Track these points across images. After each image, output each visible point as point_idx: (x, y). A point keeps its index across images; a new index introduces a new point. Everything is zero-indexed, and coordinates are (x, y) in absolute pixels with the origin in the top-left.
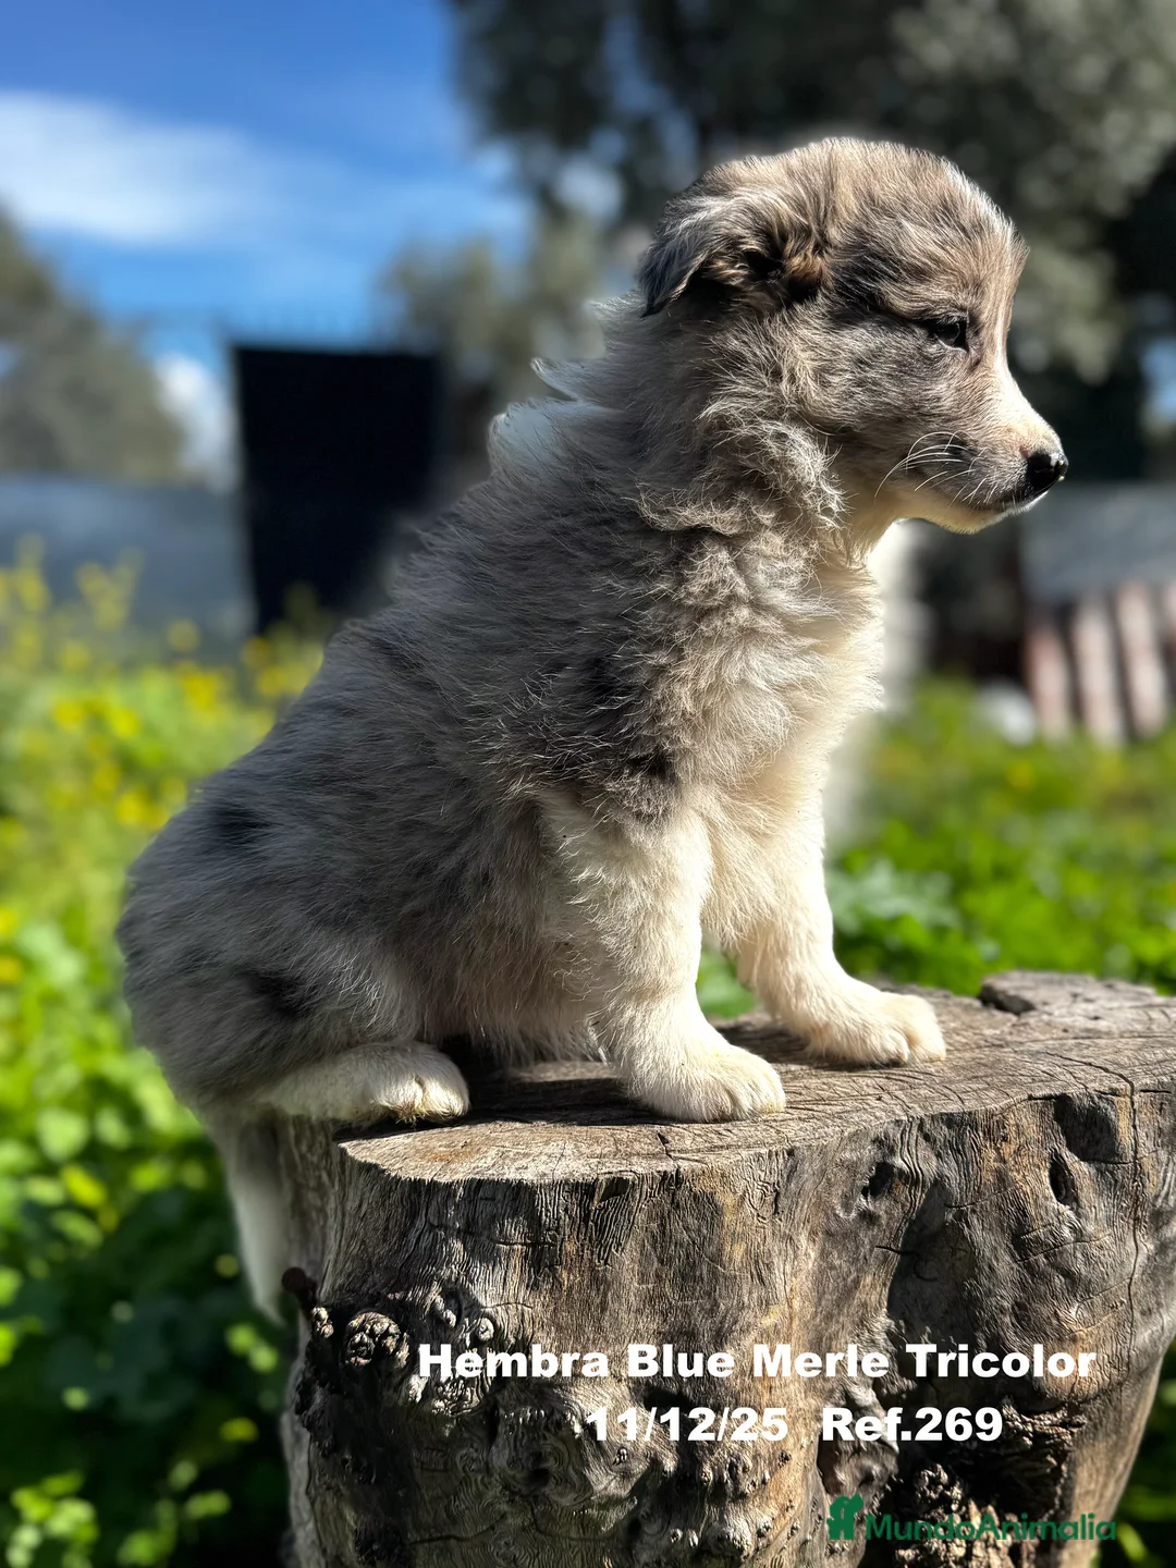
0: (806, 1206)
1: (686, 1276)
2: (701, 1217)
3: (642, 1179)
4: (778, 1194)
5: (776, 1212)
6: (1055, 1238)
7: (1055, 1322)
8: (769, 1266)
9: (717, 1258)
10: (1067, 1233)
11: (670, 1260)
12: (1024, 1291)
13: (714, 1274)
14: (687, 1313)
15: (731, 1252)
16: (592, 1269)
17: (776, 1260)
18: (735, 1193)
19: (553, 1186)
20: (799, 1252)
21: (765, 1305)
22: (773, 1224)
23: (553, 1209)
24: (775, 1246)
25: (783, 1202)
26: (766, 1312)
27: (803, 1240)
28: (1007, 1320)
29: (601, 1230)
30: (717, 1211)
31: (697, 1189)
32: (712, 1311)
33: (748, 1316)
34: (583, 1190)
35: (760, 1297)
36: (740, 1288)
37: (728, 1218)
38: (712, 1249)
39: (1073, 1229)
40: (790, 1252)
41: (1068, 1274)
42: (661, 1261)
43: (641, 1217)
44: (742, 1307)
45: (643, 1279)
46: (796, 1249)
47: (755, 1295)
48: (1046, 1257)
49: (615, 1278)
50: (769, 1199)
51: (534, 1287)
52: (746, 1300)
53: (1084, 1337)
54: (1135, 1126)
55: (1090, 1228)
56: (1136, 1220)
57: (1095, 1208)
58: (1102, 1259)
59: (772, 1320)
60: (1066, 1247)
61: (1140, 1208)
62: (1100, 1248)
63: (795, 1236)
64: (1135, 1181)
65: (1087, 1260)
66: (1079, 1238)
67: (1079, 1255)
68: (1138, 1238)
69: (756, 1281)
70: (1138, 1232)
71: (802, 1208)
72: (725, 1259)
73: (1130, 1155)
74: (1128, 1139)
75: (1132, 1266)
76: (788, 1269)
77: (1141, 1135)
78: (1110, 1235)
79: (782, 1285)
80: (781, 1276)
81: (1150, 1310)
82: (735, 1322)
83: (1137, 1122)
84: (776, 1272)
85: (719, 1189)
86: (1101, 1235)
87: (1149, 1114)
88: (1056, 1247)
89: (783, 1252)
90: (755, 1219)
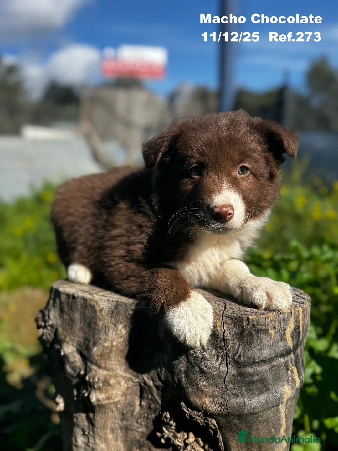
0: (121, 318)
1: (89, 325)
2: (92, 311)
3: (78, 297)
4: (113, 312)
5: (112, 317)
6: (196, 355)
7: (196, 382)
8: (108, 330)
9: (95, 323)
10: (200, 355)
11: (86, 320)
12: (188, 368)
14: (89, 335)
15: (99, 323)
16: (70, 316)
17: (110, 329)
18: (100, 307)
19: (64, 293)
20: (118, 330)
21: (106, 340)
22: (111, 320)
23: (63, 297)
24: (111, 326)
25: (114, 314)
26: (105, 342)
27: (120, 327)
28: (183, 375)
29: (71, 307)
30: (95, 311)
31: (90, 303)
32: (94, 337)
33: (101, 342)
34: (68, 296)
35: (105, 337)
36: (101, 334)
37: (98, 314)
38: (94, 320)
39: (202, 354)
40: (115, 328)
41: (200, 368)
42: (85, 320)
43: (79, 307)
44: (100, 338)
45: (81, 323)
46: (117, 329)
47: (104, 337)
48: (194, 360)
49: (75, 320)
50: (111, 312)
51: (60, 316)
52: (102, 336)
53: (206, 391)
54: (223, 328)
55: (207, 356)
56: (227, 360)
57: (210, 350)
58: (211, 368)
59: (106, 344)
60: (199, 359)
61: (228, 357)
62: (211, 364)
63: (117, 325)
64: (225, 346)
65: (206, 366)
66: (203, 358)
67: (203, 363)
68: (228, 367)
69: (105, 333)
70: (228, 365)
71: (119, 318)
72: (97, 324)
73: (222, 337)
74: (220, 331)
75: (225, 375)
76: (114, 333)
77: (227, 332)
78: (216, 361)
79: (110, 336)
80: (111, 334)
81: (237, 395)
82: (98, 342)
83: (225, 327)
84: (110, 332)
85: (95, 305)
86: (211, 360)
87: (230, 325)
88: (196, 358)
89: (113, 328)
90: (106, 316)
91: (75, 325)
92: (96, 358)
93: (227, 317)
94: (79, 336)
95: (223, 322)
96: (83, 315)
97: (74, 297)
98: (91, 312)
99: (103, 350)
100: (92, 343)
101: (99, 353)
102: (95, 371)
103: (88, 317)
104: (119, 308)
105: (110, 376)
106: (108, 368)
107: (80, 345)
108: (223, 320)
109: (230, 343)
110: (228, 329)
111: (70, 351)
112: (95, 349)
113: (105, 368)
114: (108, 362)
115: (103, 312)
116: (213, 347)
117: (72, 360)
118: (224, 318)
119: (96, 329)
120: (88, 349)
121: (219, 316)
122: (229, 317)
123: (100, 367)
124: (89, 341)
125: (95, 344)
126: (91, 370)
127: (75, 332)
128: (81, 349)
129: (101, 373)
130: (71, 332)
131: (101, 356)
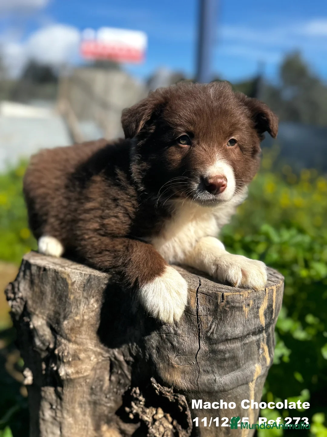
1: (60, 298)
2: (64, 284)
3: (50, 269)
5: (84, 290)
6: (168, 331)
7: (167, 358)
8: (80, 304)
9: (67, 297)
10: (172, 331)
12: (159, 344)
13: (66, 301)
14: (60, 309)
15: (70, 296)
16: (41, 289)
17: (82, 303)
18: (71, 281)
19: (35, 265)
21: (77, 314)
22: (83, 294)
23: (34, 270)
24: (83, 300)
25: (86, 288)
26: (76, 316)
27: (92, 301)
28: (154, 351)
29: (42, 279)
30: (66, 285)
31: (62, 276)
32: (65, 310)
33: (72, 315)
34: (39, 268)
36: (72, 307)
37: (70, 287)
38: (65, 293)
39: (174, 329)
40: (87, 302)
41: (172, 344)
42: (56, 293)
43: (50, 279)
44: (71, 312)
45: (52, 296)
46: (89, 303)
47: (75, 310)
48: (166, 335)
50: (83, 286)
51: (30, 288)
52: (73, 310)
53: (177, 367)
54: (198, 304)
55: (180, 332)
56: (199, 337)
57: (183, 326)
58: (183, 343)
59: (77, 318)
60: (172, 335)
61: (201, 333)
62: (183, 340)
63: (89, 299)
64: (198, 323)
65: (178, 342)
66: (176, 333)
67: (175, 339)
68: (201, 343)
69: (76, 307)
70: (201, 341)
71: (92, 291)
72: (69, 297)
73: (195, 313)
74: (194, 307)
75: (197, 352)
76: (85, 307)
77: (201, 308)
78: (188, 337)
79: (82, 310)
80: (82, 308)
81: (208, 371)
82: (69, 315)
83: (199, 303)
84: (81, 306)
85: (67, 278)
86: (184, 336)
87: (204, 302)
88: (168, 333)
89: (85, 302)
90: (78, 290)
91: (46, 298)
92: (67, 331)
93: (202, 293)
94: (49, 310)
95: (198, 299)
96: (54, 288)
97: (45, 269)
98: (62, 285)
99: (74, 324)
100: (62, 316)
101: (70, 327)
102: (65, 345)
103: (59, 290)
104: (91, 282)
105: (80, 350)
106: (79, 342)
107: (50, 319)
108: (197, 296)
109: (203, 319)
110: (201, 305)
111: (39, 323)
112: (66, 322)
113: (75, 342)
114: (78, 336)
115: (75, 285)
116: (186, 323)
117: (41, 333)
118: (199, 295)
119: (67, 303)
120: (58, 322)
121: (194, 292)
122: (203, 293)
123: (69, 341)
124: (59, 314)
125: (65, 318)
126: (60, 344)
127: (45, 305)
128: (51, 323)
129: (71, 347)
130: (41, 304)
131: (72, 329)
